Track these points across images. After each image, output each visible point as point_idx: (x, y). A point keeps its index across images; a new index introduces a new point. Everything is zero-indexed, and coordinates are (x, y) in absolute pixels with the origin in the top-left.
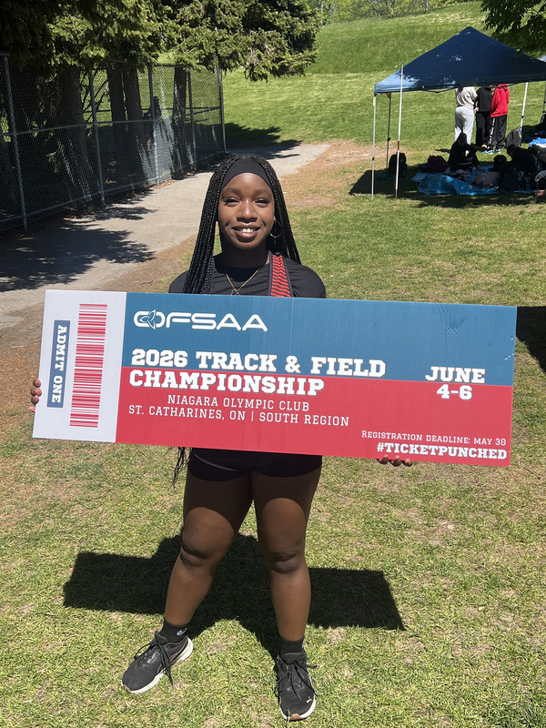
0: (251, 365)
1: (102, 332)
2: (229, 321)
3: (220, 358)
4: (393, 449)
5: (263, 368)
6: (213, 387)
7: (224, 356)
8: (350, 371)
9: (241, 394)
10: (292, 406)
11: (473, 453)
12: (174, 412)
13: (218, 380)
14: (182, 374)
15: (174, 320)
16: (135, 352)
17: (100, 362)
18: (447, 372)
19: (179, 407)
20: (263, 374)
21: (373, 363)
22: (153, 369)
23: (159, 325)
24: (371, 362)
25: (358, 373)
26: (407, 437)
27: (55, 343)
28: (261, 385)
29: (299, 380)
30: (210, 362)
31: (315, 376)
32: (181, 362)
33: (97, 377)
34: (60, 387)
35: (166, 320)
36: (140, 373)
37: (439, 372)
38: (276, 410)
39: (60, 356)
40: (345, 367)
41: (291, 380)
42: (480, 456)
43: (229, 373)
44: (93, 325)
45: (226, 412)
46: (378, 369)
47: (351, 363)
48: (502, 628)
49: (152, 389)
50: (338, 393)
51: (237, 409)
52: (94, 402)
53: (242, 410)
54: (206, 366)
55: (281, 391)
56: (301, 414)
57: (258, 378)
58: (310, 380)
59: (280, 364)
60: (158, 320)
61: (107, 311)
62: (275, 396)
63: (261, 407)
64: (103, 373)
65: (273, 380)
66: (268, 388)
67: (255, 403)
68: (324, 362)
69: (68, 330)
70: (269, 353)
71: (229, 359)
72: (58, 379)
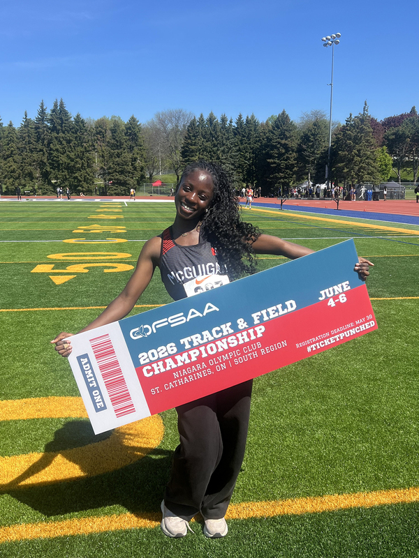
0: (217, 334)
1: (113, 352)
2: (193, 313)
3: (197, 338)
4: (316, 347)
5: (225, 333)
6: (199, 357)
7: (199, 336)
8: (277, 313)
9: (218, 354)
10: (251, 348)
11: (358, 329)
12: (181, 382)
13: (200, 351)
14: (176, 357)
15: (158, 327)
16: (140, 356)
17: (119, 371)
18: (329, 291)
19: (183, 377)
20: (227, 337)
21: (288, 303)
22: (156, 361)
23: (148, 334)
24: (286, 303)
25: (281, 312)
26: (321, 337)
27: (83, 371)
28: (228, 343)
29: (249, 331)
30: (191, 343)
31: (258, 325)
32: (172, 350)
33: (122, 381)
34: (99, 397)
35: (152, 329)
36: (149, 368)
37: (325, 293)
38: (243, 354)
39: (91, 377)
40: (273, 312)
41: (245, 333)
42: (362, 330)
43: (205, 345)
44: (104, 350)
46: (291, 305)
47: (275, 309)
49: (161, 374)
50: (275, 329)
51: (219, 364)
52: (127, 396)
53: (222, 363)
54: (190, 346)
55: (241, 342)
57: (224, 340)
58: (256, 329)
59: (234, 326)
60: (147, 330)
61: (111, 337)
62: (239, 347)
63: (233, 356)
64: (124, 377)
65: (234, 337)
66: (233, 343)
67: (228, 355)
68: (260, 314)
69: (88, 359)
70: (225, 323)
71: (202, 336)
72: (95, 393)
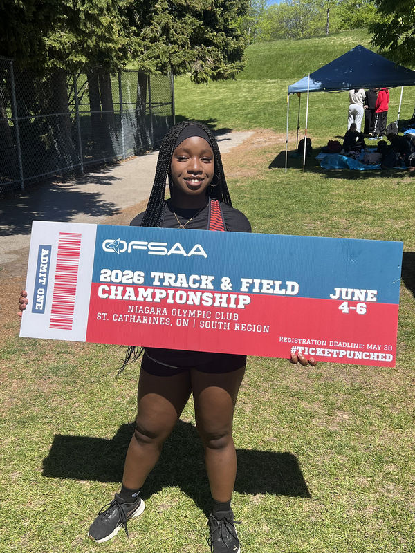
0: (194, 283)
1: (77, 255)
2: (177, 249)
3: (170, 277)
4: (303, 351)
5: (203, 286)
6: (164, 300)
7: (173, 276)
8: (271, 290)
9: (185, 306)
10: (225, 316)
11: (366, 356)
12: (132, 319)
13: (167, 294)
14: (139, 289)
15: (134, 247)
16: (103, 271)
17: (75, 278)
18: (347, 292)
19: (137, 315)
20: (203, 291)
21: (289, 284)
22: (117, 285)
23: (122, 251)
24: (288, 283)
25: (277, 291)
26: (314, 343)
27: (39, 262)
28: (201, 299)
29: (231, 296)
30: (162, 280)
31: (244, 293)
32: (139, 280)
33: (72, 290)
34: (43, 297)
35: (128, 247)
36: (107, 288)
37: (341, 292)
38: (213, 319)
39: (44, 273)
40: (267, 287)
41: (225, 296)
42: (371, 359)
43: (176, 289)
44: (70, 250)
45: (173, 319)
46: (293, 289)
47: (272, 284)
48: (386, 494)
49: (116, 300)
50: (261, 306)
51: (182, 318)
52: (70, 309)
53: (186, 318)
54: (159, 284)
55: (217, 304)
56: (232, 323)
57: (199, 294)
58: (240, 296)
59: (217, 283)
60: (122, 246)
61: (82, 239)
62: (212, 308)
63: (201, 316)
64: (77, 287)
65: (211, 295)
66: (207, 301)
67: (196, 313)
68: (251, 282)
69: (50, 253)
70: (207, 274)
71: (177, 278)
72: (41, 291)
